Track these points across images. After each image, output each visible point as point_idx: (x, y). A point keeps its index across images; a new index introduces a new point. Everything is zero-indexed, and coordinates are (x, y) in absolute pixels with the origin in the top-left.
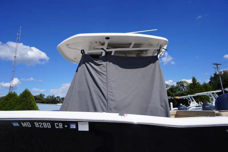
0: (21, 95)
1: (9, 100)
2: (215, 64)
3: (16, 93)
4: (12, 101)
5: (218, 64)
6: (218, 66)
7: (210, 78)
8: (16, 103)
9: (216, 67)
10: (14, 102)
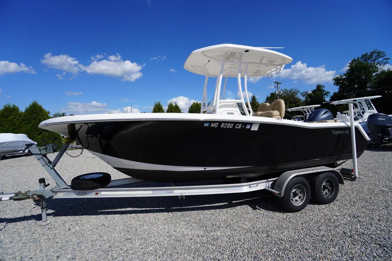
0: (27, 111)
1: (7, 117)
2: (276, 82)
3: (18, 107)
4: (13, 119)
5: (279, 82)
6: (279, 85)
7: (266, 98)
8: (21, 122)
9: (276, 86)
10: (18, 120)
